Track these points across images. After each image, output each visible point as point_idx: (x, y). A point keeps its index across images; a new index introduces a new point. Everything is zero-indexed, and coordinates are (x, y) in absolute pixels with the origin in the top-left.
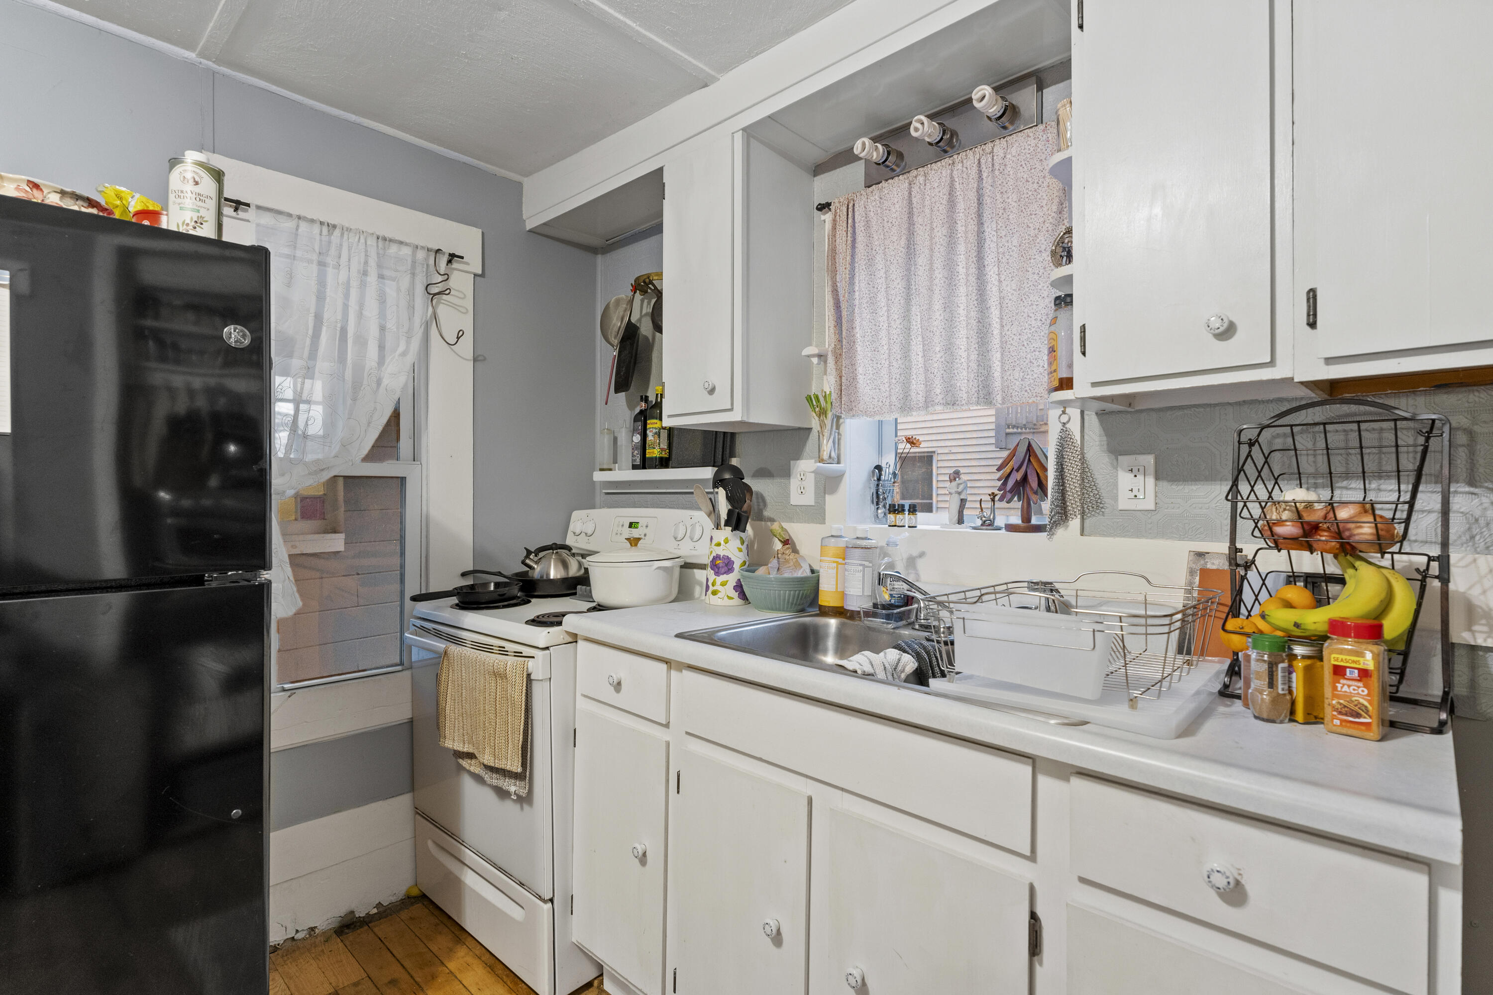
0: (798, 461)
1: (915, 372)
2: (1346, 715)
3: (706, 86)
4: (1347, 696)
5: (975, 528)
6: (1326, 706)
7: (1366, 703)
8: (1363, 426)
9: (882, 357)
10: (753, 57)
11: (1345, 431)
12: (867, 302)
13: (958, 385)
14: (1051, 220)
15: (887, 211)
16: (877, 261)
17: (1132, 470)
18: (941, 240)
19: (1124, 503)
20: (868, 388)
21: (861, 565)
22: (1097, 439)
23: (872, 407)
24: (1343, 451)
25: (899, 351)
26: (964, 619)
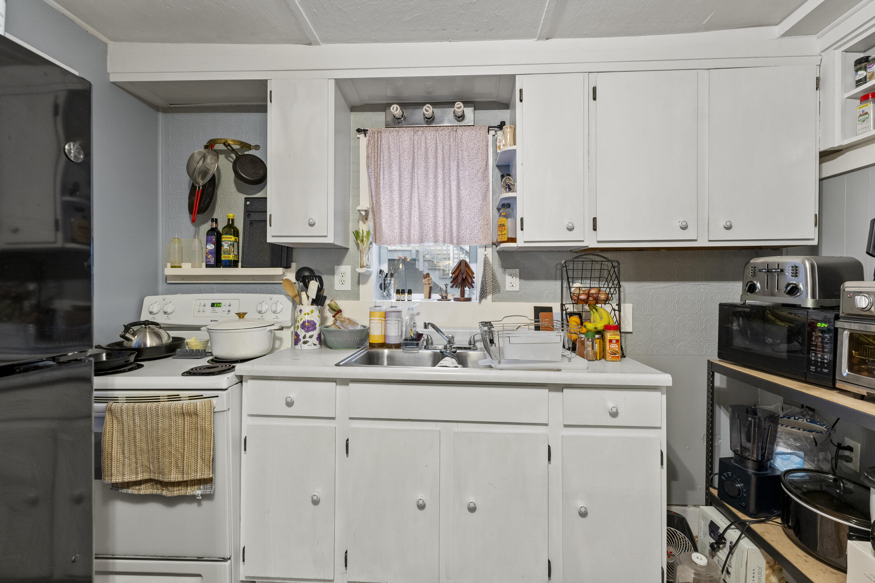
0: (340, 266)
1: (413, 225)
2: (612, 355)
3: (310, 44)
4: (613, 349)
5: (438, 300)
6: (607, 353)
7: (618, 350)
8: (584, 262)
9: (394, 215)
10: (347, 43)
11: (577, 263)
12: (388, 187)
13: (438, 233)
14: (483, 168)
15: (402, 143)
16: (392, 166)
17: (511, 275)
18: (433, 165)
19: (508, 288)
20: (387, 230)
21: (397, 320)
22: (498, 262)
23: (389, 240)
24: (576, 270)
25: (408, 214)
26: (509, 337)
